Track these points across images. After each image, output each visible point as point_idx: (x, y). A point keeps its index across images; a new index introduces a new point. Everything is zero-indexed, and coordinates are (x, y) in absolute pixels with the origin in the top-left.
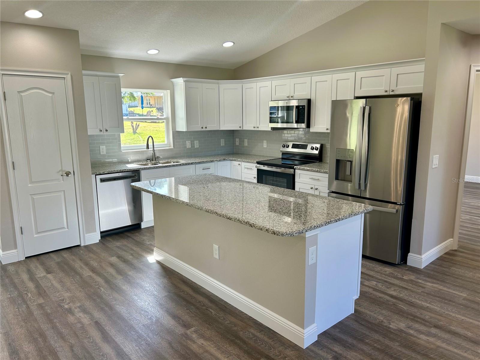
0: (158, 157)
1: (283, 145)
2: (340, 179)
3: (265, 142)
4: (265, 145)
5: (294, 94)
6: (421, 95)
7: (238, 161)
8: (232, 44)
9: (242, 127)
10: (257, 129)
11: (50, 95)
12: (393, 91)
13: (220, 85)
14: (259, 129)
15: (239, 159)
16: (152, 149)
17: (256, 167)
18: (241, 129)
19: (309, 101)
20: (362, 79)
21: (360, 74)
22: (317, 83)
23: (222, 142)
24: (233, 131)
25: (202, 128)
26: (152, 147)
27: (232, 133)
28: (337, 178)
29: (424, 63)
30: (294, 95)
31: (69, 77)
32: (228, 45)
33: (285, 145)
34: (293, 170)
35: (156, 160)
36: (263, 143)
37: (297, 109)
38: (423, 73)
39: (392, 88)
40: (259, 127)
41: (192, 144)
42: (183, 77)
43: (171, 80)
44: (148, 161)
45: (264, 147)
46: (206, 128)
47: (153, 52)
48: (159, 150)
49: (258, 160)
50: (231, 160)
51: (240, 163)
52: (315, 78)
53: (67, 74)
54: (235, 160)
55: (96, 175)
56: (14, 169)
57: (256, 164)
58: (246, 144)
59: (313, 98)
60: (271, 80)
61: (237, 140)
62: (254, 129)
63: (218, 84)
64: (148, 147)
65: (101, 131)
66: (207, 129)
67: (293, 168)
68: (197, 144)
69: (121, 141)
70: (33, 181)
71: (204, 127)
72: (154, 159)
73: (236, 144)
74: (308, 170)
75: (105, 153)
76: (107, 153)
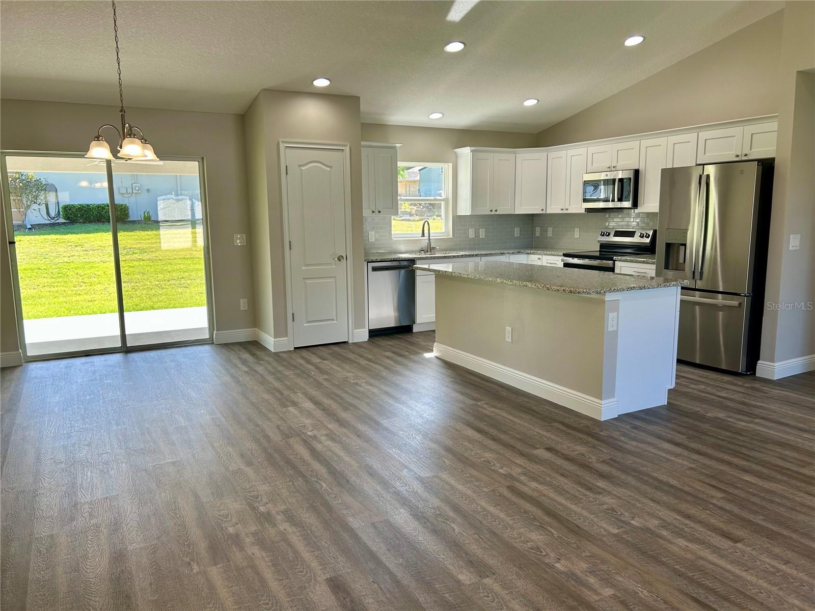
0: (434, 248)
1: (602, 232)
2: (670, 268)
3: (577, 230)
4: (577, 235)
5: (617, 163)
6: (773, 159)
7: (538, 254)
8: (535, 102)
9: (545, 210)
10: (566, 212)
11: (329, 169)
12: (746, 155)
13: (517, 155)
14: (569, 212)
15: (539, 252)
16: (427, 238)
17: (562, 261)
18: (544, 212)
19: (637, 172)
20: (707, 141)
21: (704, 135)
22: (648, 148)
23: (517, 232)
24: (533, 215)
25: (491, 211)
26: (427, 235)
27: (531, 219)
28: (667, 267)
29: (777, 120)
30: (617, 165)
31: (348, 148)
32: (530, 103)
33: (604, 233)
34: (612, 262)
35: (431, 251)
36: (574, 231)
37: (620, 183)
38: (776, 133)
39: (744, 153)
40: (569, 209)
41: (477, 233)
42: (470, 146)
43: (454, 150)
44: (422, 252)
45: (576, 237)
46: (496, 211)
47: (436, 116)
48: (435, 239)
49: (565, 252)
50: (528, 254)
51: (540, 257)
52: (645, 143)
53: (346, 146)
54: (534, 254)
55: (368, 262)
56: (290, 249)
57: (563, 257)
58: (550, 234)
59: (642, 168)
60: (587, 146)
61: (538, 229)
62: (561, 212)
63: (515, 153)
64: (423, 235)
65: (374, 212)
66: (497, 213)
67: (611, 259)
68: (482, 234)
69: (392, 227)
70: (307, 263)
71: (494, 211)
72: (429, 250)
73: (536, 235)
74: (632, 261)
75: (373, 240)
76: (376, 240)
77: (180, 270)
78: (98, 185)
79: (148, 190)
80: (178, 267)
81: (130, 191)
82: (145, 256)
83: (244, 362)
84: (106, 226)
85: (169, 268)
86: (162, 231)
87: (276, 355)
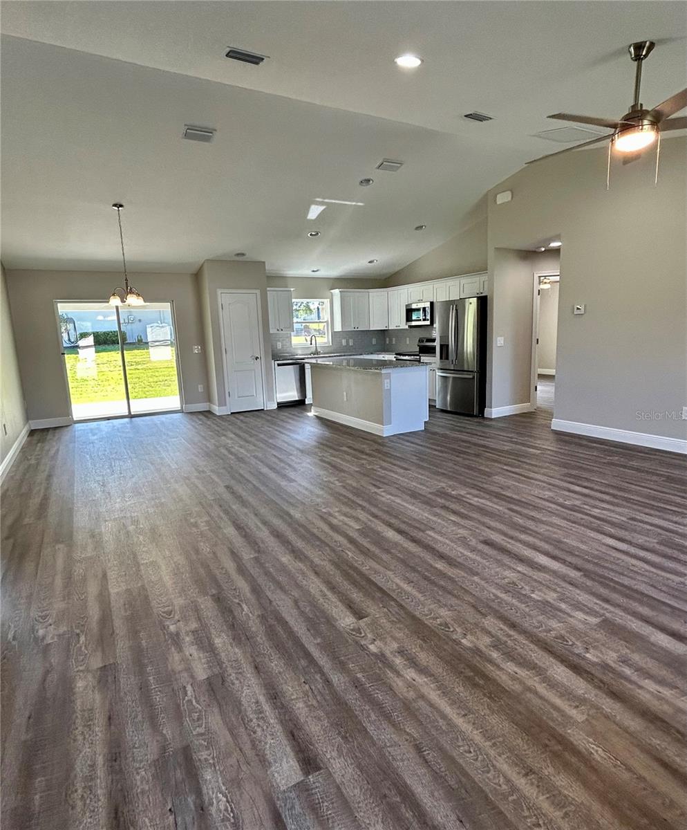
0: (319, 352)
2: (443, 359)
3: (408, 339)
6: (487, 296)
9: (388, 327)
13: (369, 293)
14: (399, 328)
16: (314, 346)
19: (431, 304)
23: (374, 341)
24: (382, 330)
25: (355, 328)
26: (314, 344)
28: (441, 358)
30: (423, 299)
31: (259, 292)
35: (317, 353)
36: (406, 340)
41: (347, 342)
42: (339, 288)
43: (329, 291)
44: (313, 355)
45: (407, 343)
46: (358, 328)
48: (320, 346)
55: (274, 361)
57: (395, 355)
61: (388, 339)
62: (396, 328)
64: (311, 344)
65: (279, 330)
67: (419, 355)
68: (351, 342)
69: (292, 339)
70: (237, 362)
72: (315, 353)
74: (427, 356)
75: (280, 348)
76: (282, 347)
77: (164, 375)
78: (109, 318)
79: (140, 321)
80: (163, 373)
81: (127, 321)
82: (139, 367)
83: (200, 420)
84: (116, 346)
85: (157, 374)
86: (151, 350)
87: (220, 417)
